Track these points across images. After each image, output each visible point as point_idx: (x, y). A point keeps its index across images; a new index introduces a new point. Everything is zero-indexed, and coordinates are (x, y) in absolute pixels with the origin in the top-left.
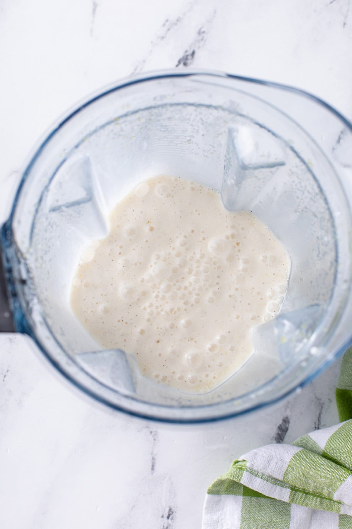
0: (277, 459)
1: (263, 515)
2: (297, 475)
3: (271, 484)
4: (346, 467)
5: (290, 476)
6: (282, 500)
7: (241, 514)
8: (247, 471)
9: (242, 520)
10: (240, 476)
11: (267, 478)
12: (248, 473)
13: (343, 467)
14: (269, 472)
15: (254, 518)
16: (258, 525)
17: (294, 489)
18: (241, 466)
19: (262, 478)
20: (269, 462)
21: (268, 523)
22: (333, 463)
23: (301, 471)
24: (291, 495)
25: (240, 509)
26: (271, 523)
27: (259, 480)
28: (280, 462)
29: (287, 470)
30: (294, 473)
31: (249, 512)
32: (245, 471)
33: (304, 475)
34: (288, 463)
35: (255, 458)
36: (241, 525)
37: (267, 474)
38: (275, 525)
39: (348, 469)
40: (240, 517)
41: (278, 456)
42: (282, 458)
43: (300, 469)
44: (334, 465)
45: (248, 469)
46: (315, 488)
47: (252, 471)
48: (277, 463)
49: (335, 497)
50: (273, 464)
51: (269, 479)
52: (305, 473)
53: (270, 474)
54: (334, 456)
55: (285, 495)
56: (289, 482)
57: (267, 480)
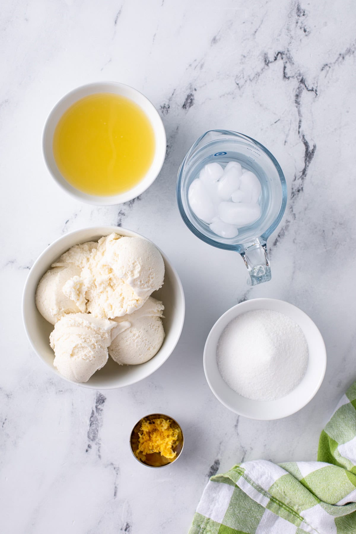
0: (268, 475)
1: (246, 503)
2: (280, 491)
3: (257, 491)
4: (317, 497)
5: (274, 490)
6: (261, 505)
7: (230, 499)
8: (243, 476)
9: (230, 504)
10: (236, 479)
11: (256, 486)
12: (243, 478)
13: (314, 496)
14: (259, 482)
15: (239, 504)
16: (241, 510)
17: (273, 500)
18: (240, 471)
19: (252, 485)
20: (261, 476)
21: (248, 510)
22: (308, 491)
23: (283, 490)
24: (269, 503)
25: (231, 496)
26: (250, 511)
27: (249, 486)
28: (269, 478)
29: (273, 485)
30: (278, 489)
31: (237, 499)
32: (242, 477)
33: (284, 492)
34: (275, 480)
35: (252, 469)
36: (228, 507)
37: (257, 483)
38: (252, 513)
39: (318, 498)
40: (229, 502)
41: (269, 474)
42: (272, 476)
43: (283, 488)
44: (309, 492)
45: (245, 476)
46: (289, 503)
47: (247, 478)
48: (267, 478)
49: (301, 514)
50: (264, 478)
51: (257, 487)
52: (286, 492)
53: (260, 484)
54: (311, 486)
55: (265, 502)
56: (272, 494)
57: (256, 488)
